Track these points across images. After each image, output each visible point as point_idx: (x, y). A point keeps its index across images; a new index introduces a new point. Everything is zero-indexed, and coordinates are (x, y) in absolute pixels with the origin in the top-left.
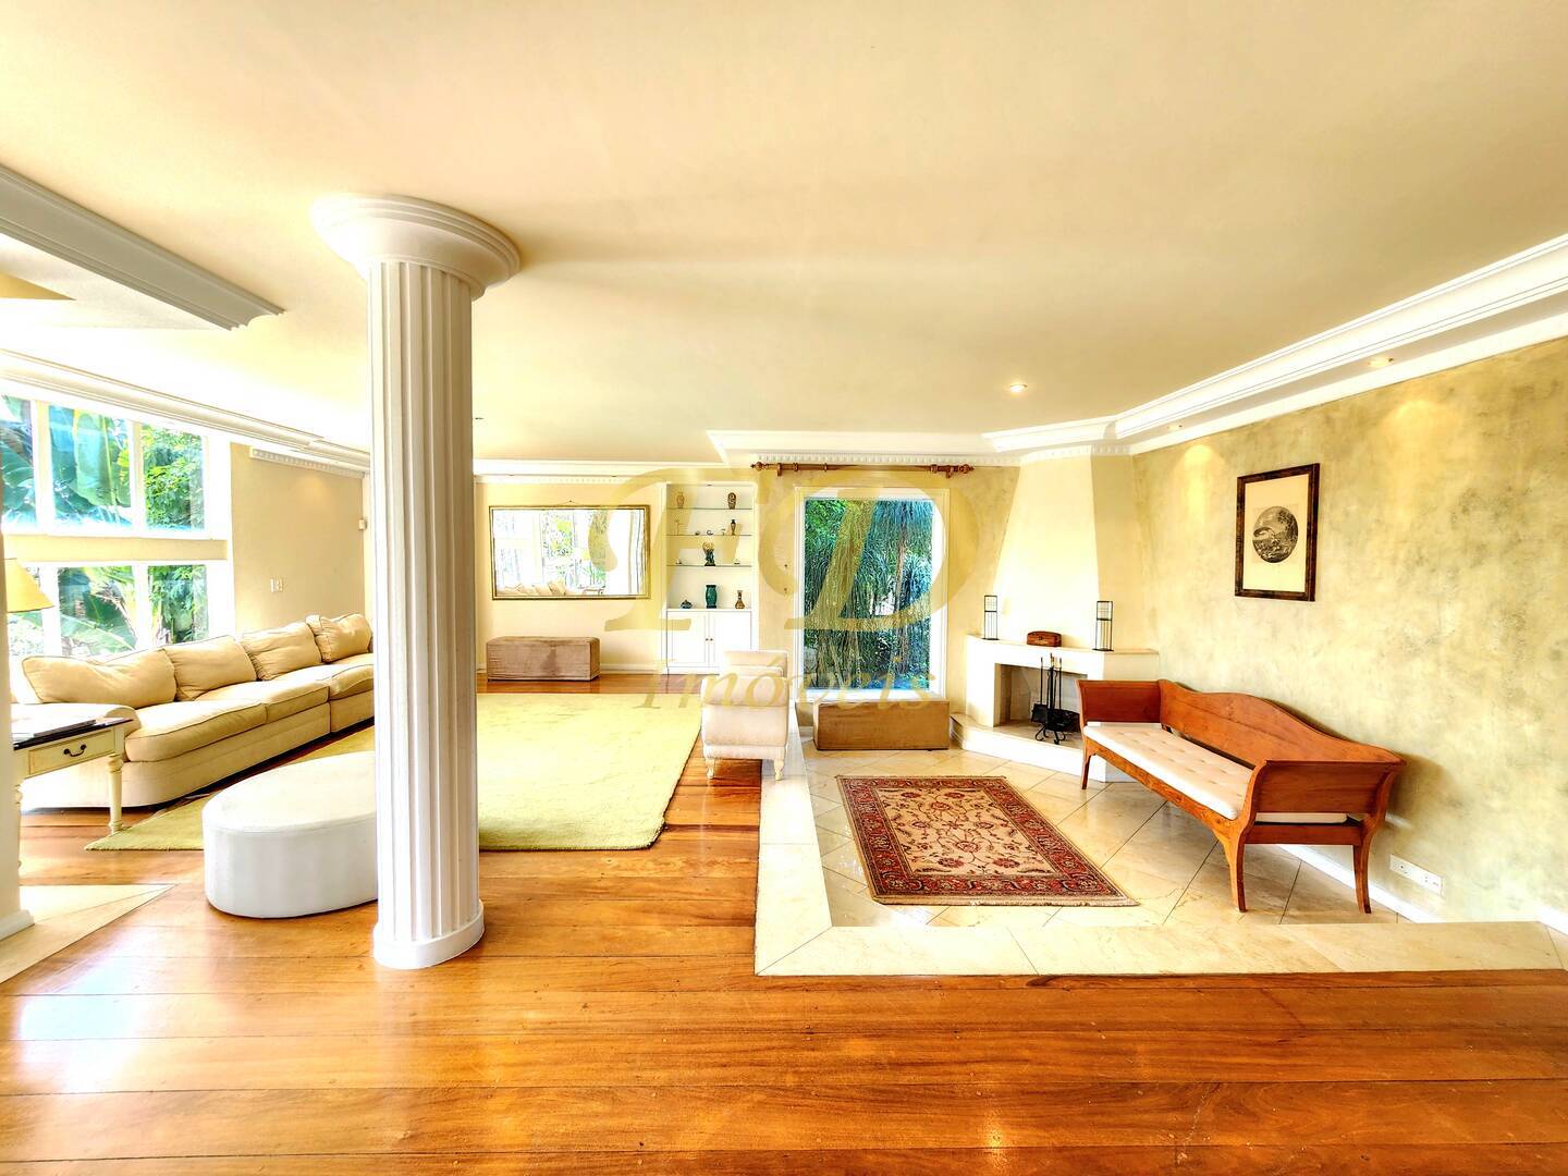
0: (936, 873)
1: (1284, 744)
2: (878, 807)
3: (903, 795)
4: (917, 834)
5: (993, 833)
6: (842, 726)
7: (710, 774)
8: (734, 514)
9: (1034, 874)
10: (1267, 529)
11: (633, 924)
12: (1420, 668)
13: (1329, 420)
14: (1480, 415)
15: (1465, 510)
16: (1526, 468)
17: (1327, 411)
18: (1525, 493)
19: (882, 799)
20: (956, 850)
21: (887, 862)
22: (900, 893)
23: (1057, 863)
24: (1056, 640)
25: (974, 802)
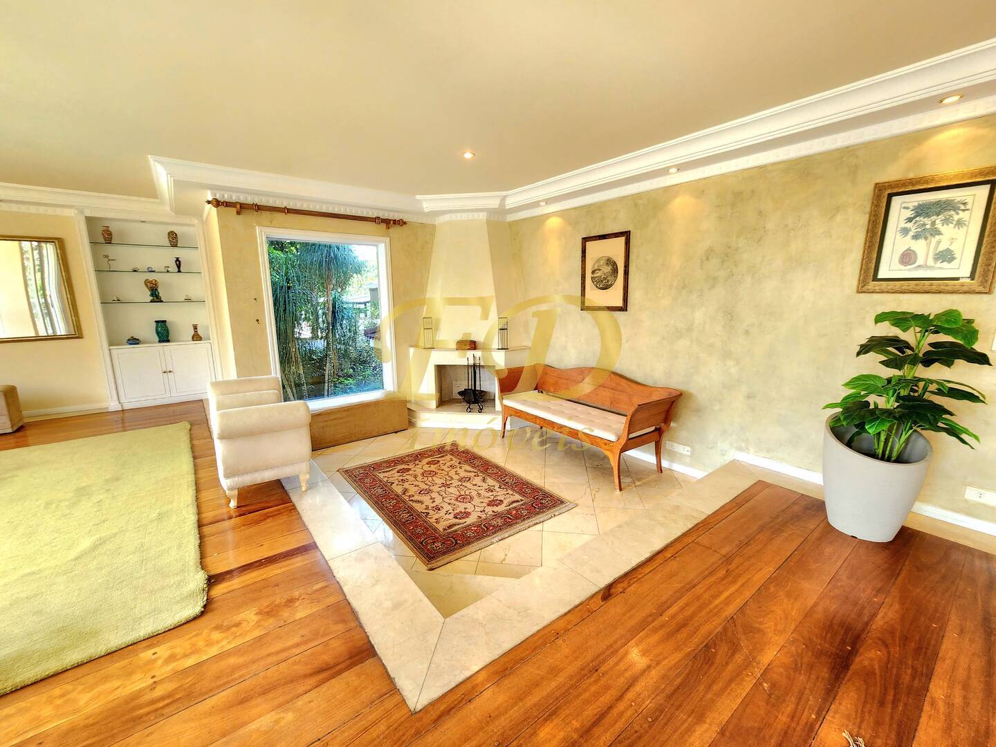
0: (457, 527)
1: (617, 393)
2: (386, 486)
3: (398, 472)
4: (426, 499)
5: (474, 483)
6: (328, 428)
7: (233, 504)
8: (177, 252)
9: (515, 505)
10: (600, 270)
11: (236, 728)
12: (683, 344)
13: (636, 205)
14: (716, 206)
15: (707, 259)
16: (738, 236)
17: (635, 199)
18: (737, 249)
19: (385, 479)
20: (460, 504)
21: (419, 530)
22: (444, 553)
23: (521, 493)
24: (473, 345)
25: (448, 464)
